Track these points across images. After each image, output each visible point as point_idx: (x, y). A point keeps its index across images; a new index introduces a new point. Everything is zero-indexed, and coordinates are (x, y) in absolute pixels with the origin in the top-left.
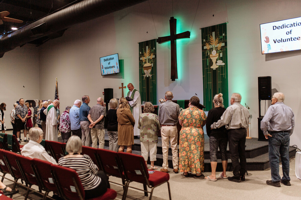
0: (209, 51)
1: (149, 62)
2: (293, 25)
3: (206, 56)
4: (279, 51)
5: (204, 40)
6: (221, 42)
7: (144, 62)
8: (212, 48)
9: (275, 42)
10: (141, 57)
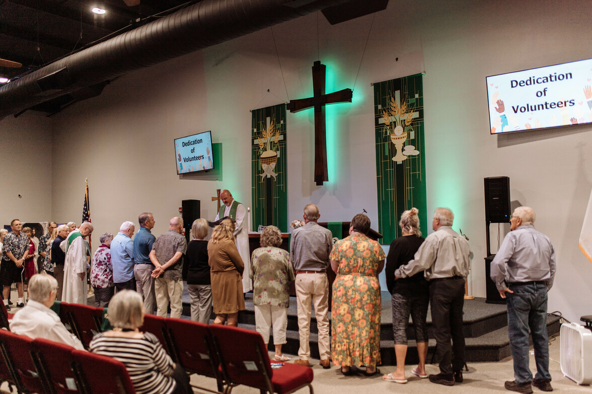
0: (388, 127)
1: (271, 149)
2: (549, 79)
3: (382, 137)
4: (522, 127)
5: (380, 107)
6: (412, 111)
7: (261, 149)
8: (395, 122)
9: (516, 112)
10: (256, 139)
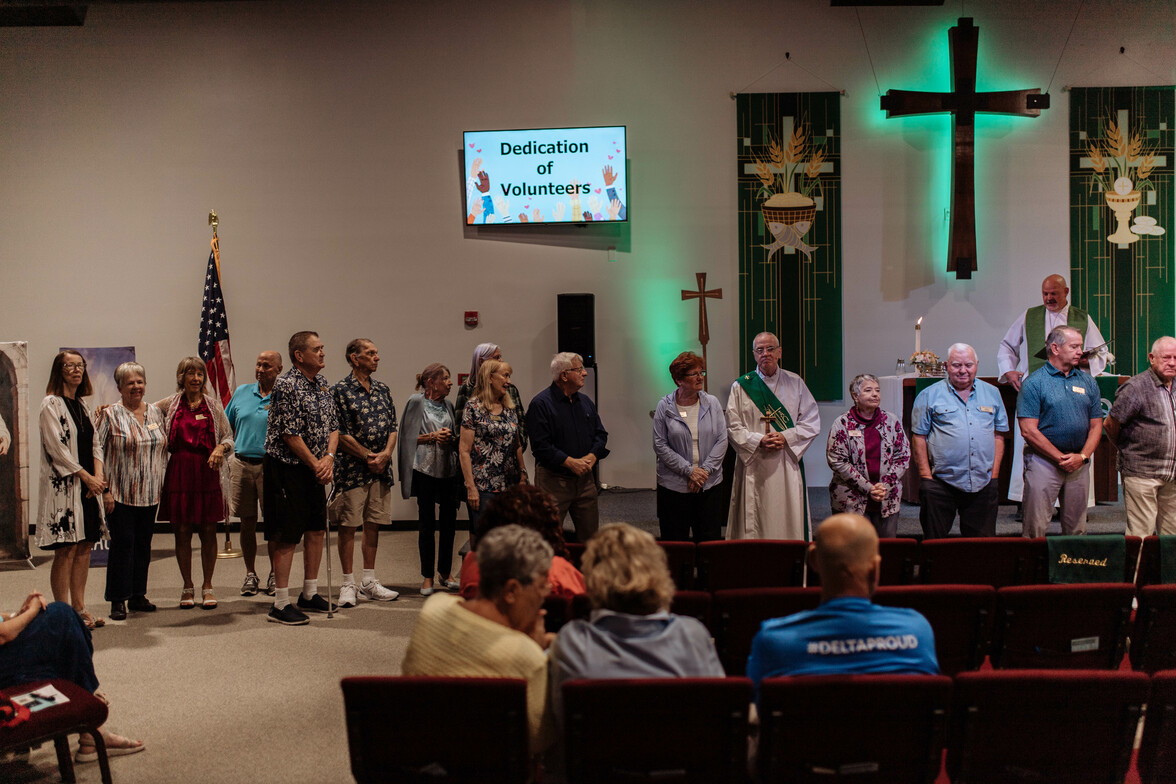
0: (1101, 177)
1: (797, 190)
3: (1085, 194)
5: (1083, 135)
6: (1153, 152)
7: (766, 186)
8: (1115, 170)
10: (750, 162)
